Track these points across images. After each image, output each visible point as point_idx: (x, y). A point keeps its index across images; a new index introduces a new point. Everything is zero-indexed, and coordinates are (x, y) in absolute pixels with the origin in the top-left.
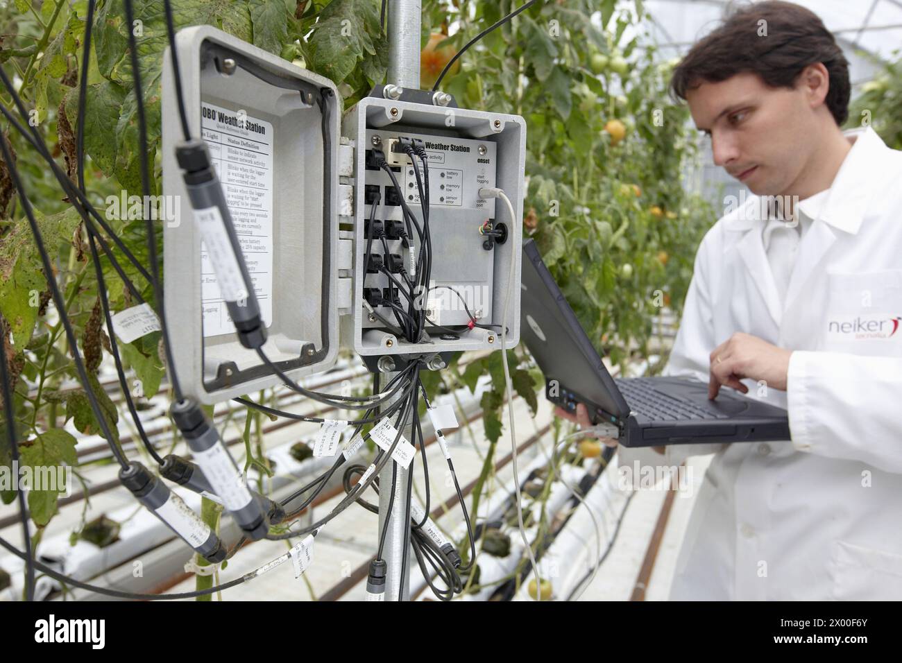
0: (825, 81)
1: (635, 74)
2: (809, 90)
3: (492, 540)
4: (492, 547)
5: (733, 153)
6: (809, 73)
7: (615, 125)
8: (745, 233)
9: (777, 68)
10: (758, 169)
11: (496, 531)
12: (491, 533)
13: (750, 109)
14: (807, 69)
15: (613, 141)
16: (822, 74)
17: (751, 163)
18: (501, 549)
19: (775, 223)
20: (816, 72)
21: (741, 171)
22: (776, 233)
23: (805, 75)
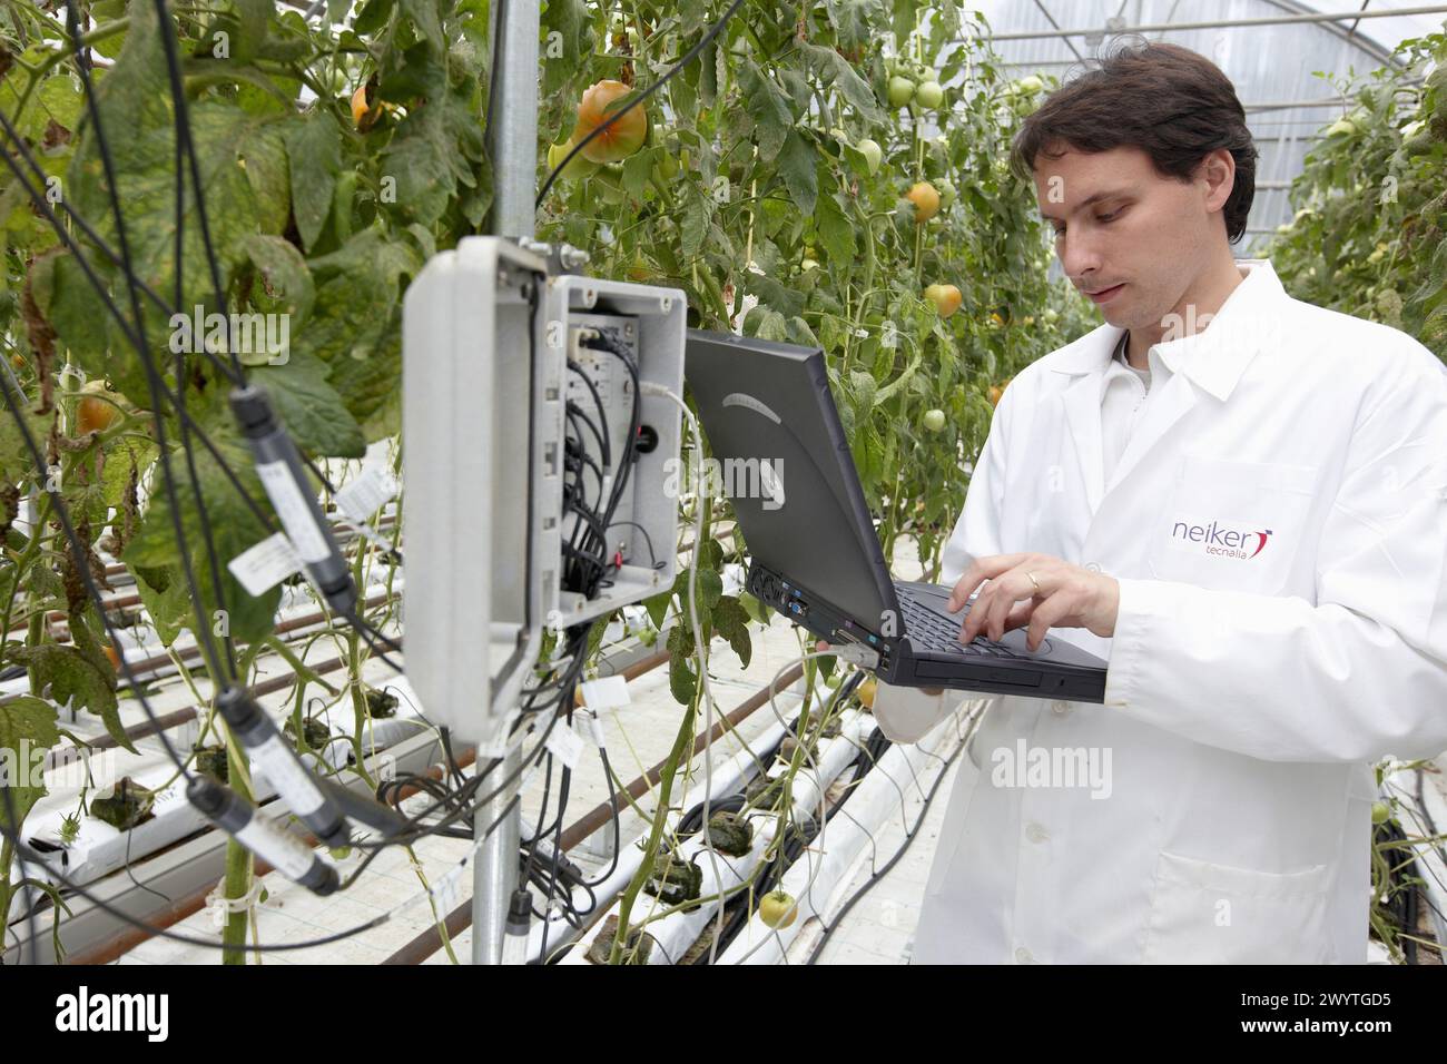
0: (1230, 177)
1: (959, 107)
2: (1207, 186)
3: (723, 829)
4: (722, 840)
5: (1093, 261)
6: (1211, 163)
7: (923, 190)
8: (1075, 377)
9: (1176, 148)
10: (1124, 290)
11: (731, 815)
12: (720, 817)
13: (1126, 203)
14: (1211, 156)
15: (919, 216)
16: (1228, 167)
17: (1117, 279)
18: (736, 843)
19: (1117, 369)
20: (1220, 163)
21: (1100, 289)
22: (1115, 383)
23: (1206, 164)
